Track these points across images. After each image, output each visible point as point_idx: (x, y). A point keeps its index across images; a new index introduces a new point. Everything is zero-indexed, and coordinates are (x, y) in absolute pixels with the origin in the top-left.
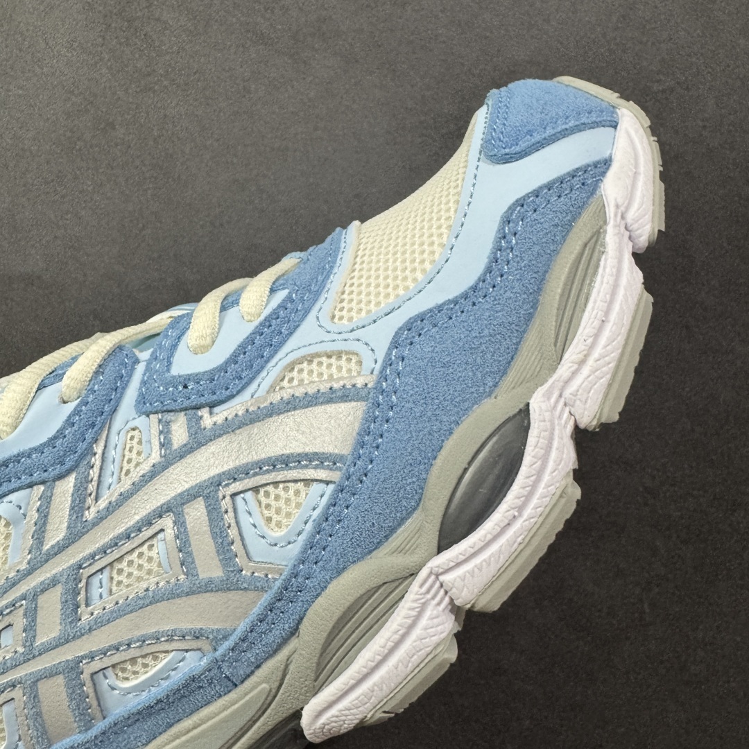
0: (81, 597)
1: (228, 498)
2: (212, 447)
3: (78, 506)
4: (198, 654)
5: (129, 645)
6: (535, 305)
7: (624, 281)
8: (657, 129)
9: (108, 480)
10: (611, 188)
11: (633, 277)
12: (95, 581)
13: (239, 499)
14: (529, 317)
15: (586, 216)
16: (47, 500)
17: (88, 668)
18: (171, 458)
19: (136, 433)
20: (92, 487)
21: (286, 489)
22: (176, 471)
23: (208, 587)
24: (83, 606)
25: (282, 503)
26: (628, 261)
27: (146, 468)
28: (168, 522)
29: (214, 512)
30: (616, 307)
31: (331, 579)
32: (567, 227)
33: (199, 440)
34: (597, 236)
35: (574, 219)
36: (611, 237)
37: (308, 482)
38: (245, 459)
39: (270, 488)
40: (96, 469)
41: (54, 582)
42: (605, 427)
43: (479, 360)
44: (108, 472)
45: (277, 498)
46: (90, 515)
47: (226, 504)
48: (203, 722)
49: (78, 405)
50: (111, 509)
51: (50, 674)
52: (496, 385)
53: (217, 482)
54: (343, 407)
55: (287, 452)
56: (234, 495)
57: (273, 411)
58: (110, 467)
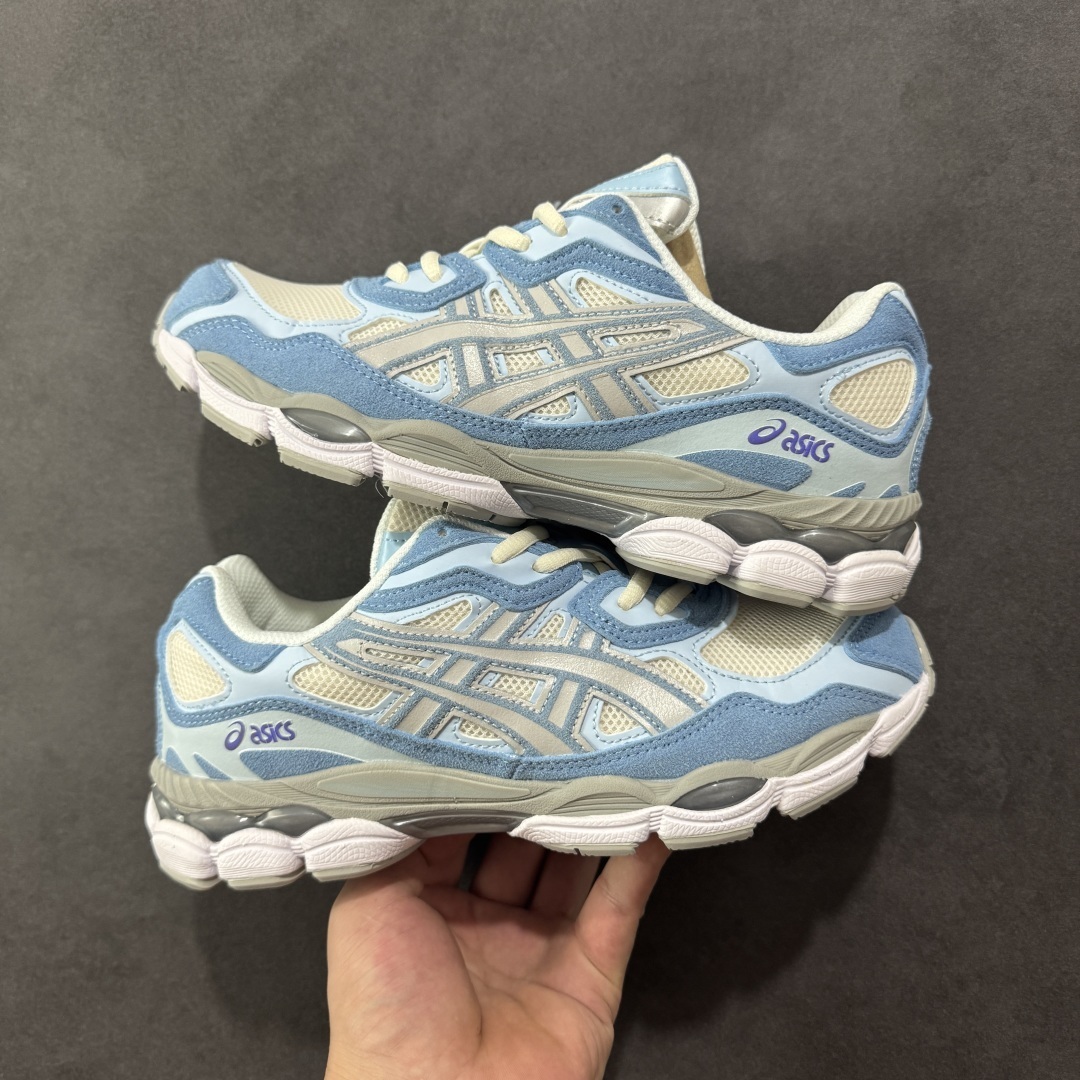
0: (480, 677)
1: (591, 695)
2: (599, 664)
3: (510, 634)
4: (511, 751)
5: (491, 723)
6: (806, 739)
7: (853, 764)
8: (933, 702)
9: (530, 631)
10: (885, 715)
11: (858, 764)
12: (491, 675)
13: (597, 700)
14: (799, 742)
15: (865, 718)
16: (498, 616)
17: (454, 712)
18: (573, 650)
19: (559, 619)
20: (523, 628)
21: (622, 716)
22: (571, 659)
23: (550, 727)
24: (477, 682)
25: (615, 721)
26: (863, 756)
27: (556, 644)
28: (551, 681)
29: (580, 697)
30: (839, 773)
31: (611, 773)
32: (852, 716)
33: (596, 654)
34: (862, 732)
35: (857, 715)
36: (865, 739)
37: (636, 722)
38: (612, 684)
39: (614, 709)
40: (531, 620)
41: (474, 659)
42: (788, 818)
43: (761, 741)
44: (533, 627)
45: (615, 716)
46: (513, 641)
47: (588, 697)
48: (477, 780)
49: (547, 578)
50: (525, 648)
51: (436, 698)
52: (758, 758)
53: (591, 683)
54: (682, 705)
55: (638, 700)
56: (594, 697)
57: (642, 673)
58: (535, 626)
